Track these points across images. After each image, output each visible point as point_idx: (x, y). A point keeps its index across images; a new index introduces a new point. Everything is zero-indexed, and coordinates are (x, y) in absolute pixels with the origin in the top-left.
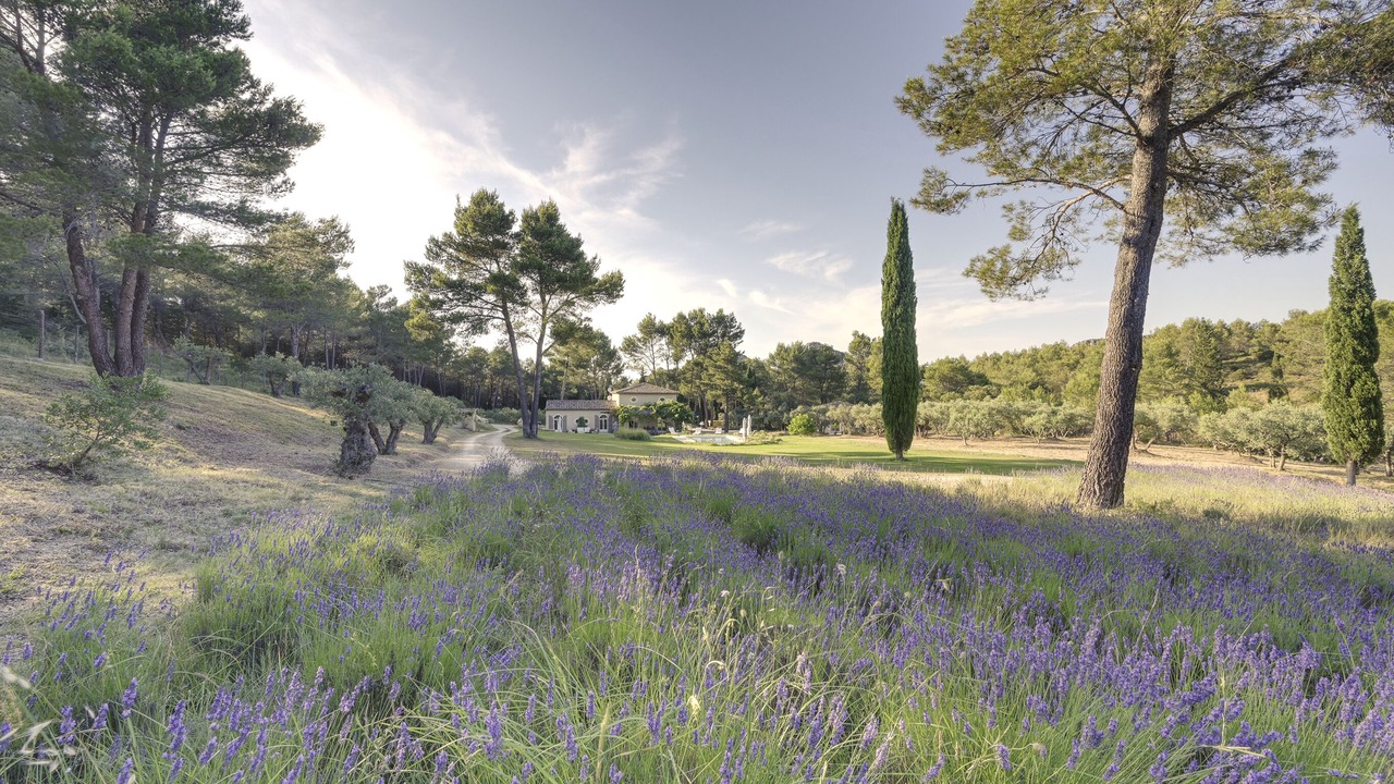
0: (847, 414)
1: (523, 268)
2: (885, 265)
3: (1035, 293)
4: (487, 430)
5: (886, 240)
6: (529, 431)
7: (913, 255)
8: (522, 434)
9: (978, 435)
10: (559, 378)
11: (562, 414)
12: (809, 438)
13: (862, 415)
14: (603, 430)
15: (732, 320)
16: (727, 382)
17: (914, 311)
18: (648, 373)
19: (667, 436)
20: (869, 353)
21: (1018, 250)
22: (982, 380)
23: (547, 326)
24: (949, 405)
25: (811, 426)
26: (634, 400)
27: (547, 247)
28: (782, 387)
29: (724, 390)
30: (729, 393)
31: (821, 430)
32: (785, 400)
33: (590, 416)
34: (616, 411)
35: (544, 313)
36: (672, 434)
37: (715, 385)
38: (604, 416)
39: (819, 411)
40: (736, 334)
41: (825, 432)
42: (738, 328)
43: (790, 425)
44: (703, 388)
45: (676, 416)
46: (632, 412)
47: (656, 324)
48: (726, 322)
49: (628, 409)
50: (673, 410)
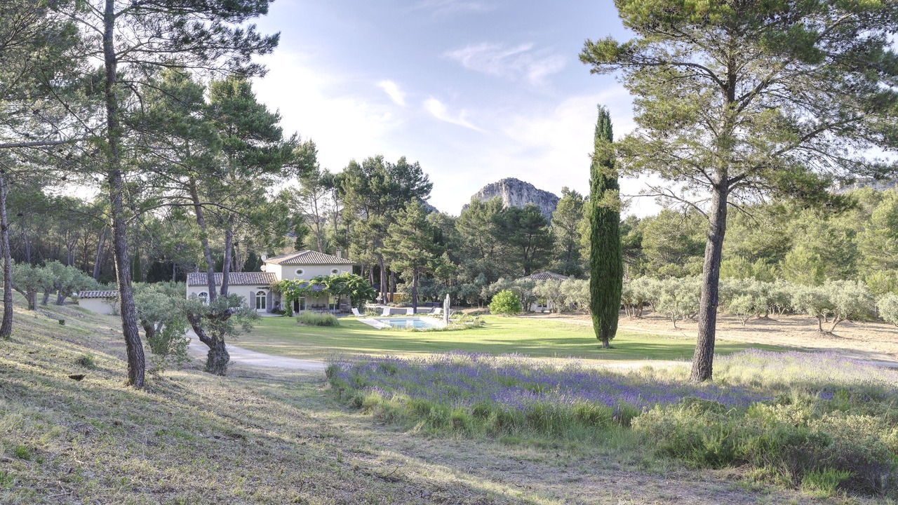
0: (556, 290)
12: (514, 318)
13: (574, 293)
14: (261, 310)
15: (418, 171)
16: (416, 251)
19: (349, 318)
20: (580, 215)
25: (516, 304)
26: (300, 272)
28: (476, 253)
29: (411, 260)
30: (418, 264)
31: (526, 307)
32: (482, 270)
33: (245, 293)
34: (278, 286)
36: (357, 317)
37: (401, 253)
38: (262, 292)
39: (524, 286)
40: (423, 188)
41: (531, 310)
42: (424, 181)
43: (491, 304)
44: (385, 258)
45: (355, 292)
46: (300, 287)
47: (319, 172)
48: (409, 173)
49: (294, 283)
50: (350, 286)
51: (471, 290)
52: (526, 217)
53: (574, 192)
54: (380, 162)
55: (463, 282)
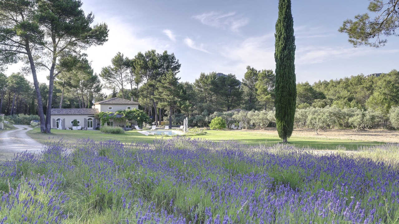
0: (245, 116)
1: (42, 20)
2: (277, 25)
3: (380, 43)
4: (12, 128)
5: (278, 10)
6: (45, 128)
7: (294, 20)
8: (40, 131)
9: (323, 128)
10: (58, 94)
11: (62, 118)
12: (222, 131)
13: (255, 117)
14: (90, 128)
15: (173, 58)
16: (171, 97)
17: (294, 54)
18: (118, 91)
19: (133, 131)
20: (256, 80)
21: (373, 16)
22: (321, 96)
23: (57, 58)
24: (306, 110)
25: (223, 124)
26: (110, 108)
27: (58, 6)
28: (202, 100)
29: (168, 102)
30: (172, 104)
31: (229, 126)
32: (206, 109)
33: (81, 119)
34: (98, 116)
35: (55, 50)
36: (138, 130)
37: (163, 98)
38: (91, 119)
39: (228, 115)
40: (176, 66)
41: (231, 128)
42: (176, 63)
43: (210, 124)
44: (155, 101)
45: (139, 118)
46: (109, 116)
47: (123, 59)
48: (169, 59)
49: (106, 114)
50: (136, 115)
51: (200, 118)
52: (229, 81)
53: (253, 68)
54: (154, 53)
55: (196, 114)
